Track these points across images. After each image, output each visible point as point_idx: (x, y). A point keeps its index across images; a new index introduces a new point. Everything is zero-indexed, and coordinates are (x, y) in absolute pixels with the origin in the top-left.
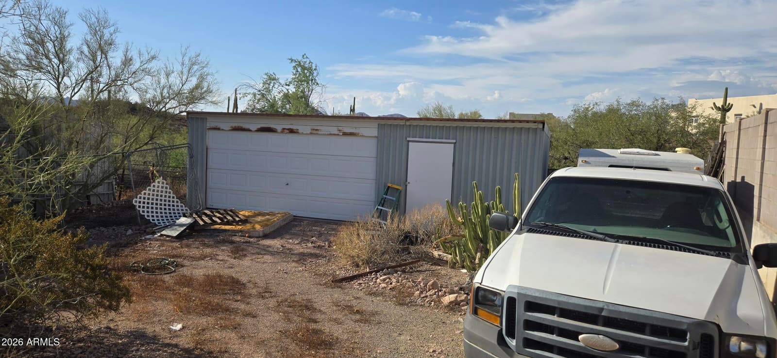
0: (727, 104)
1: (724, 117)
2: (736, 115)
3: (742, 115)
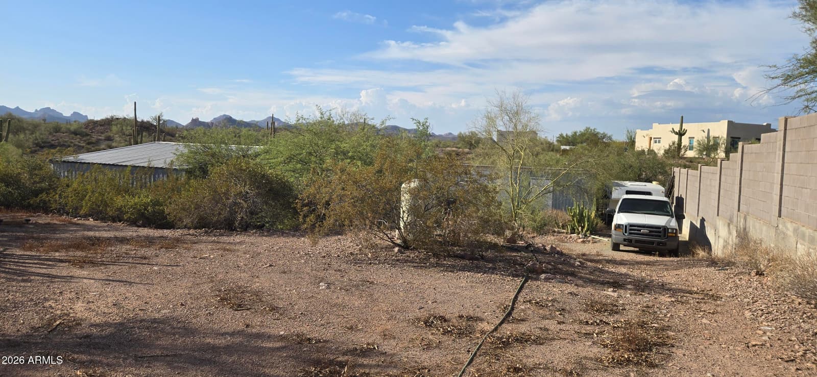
0: (683, 130)
1: (680, 140)
2: (689, 138)
3: (694, 138)
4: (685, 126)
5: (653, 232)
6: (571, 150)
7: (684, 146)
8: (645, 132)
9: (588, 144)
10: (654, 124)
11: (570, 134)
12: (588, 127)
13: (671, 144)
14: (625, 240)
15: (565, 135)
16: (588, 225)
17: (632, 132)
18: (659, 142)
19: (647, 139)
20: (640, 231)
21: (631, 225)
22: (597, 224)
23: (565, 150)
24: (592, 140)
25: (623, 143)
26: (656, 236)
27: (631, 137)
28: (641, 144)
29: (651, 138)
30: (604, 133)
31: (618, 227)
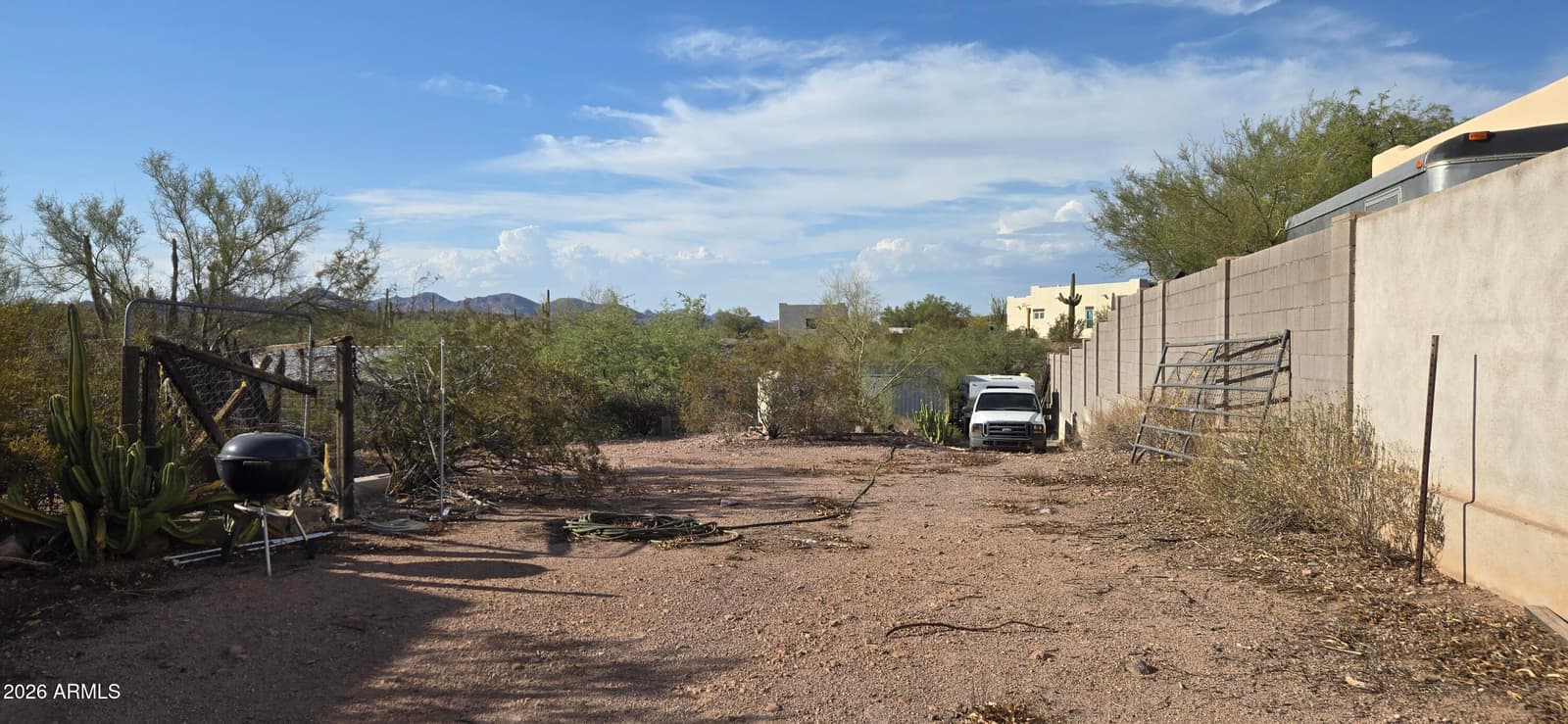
0: (1075, 295)
1: (1072, 312)
2: (1087, 308)
3: (1092, 308)
4: (1079, 290)
5: (1015, 430)
6: (905, 333)
7: (1079, 322)
8: (1020, 301)
9: (933, 324)
10: (1032, 288)
11: (902, 307)
12: (931, 293)
13: (1059, 320)
14: (985, 442)
15: (894, 309)
16: (941, 434)
17: (999, 301)
18: (1042, 317)
19: (1024, 311)
20: (1001, 429)
21: (991, 424)
22: (952, 432)
23: (896, 335)
24: (939, 316)
25: (987, 318)
26: (1020, 434)
27: (999, 309)
28: (1015, 321)
29: (1029, 310)
30: (957, 304)
31: (977, 427)
